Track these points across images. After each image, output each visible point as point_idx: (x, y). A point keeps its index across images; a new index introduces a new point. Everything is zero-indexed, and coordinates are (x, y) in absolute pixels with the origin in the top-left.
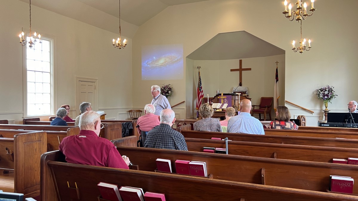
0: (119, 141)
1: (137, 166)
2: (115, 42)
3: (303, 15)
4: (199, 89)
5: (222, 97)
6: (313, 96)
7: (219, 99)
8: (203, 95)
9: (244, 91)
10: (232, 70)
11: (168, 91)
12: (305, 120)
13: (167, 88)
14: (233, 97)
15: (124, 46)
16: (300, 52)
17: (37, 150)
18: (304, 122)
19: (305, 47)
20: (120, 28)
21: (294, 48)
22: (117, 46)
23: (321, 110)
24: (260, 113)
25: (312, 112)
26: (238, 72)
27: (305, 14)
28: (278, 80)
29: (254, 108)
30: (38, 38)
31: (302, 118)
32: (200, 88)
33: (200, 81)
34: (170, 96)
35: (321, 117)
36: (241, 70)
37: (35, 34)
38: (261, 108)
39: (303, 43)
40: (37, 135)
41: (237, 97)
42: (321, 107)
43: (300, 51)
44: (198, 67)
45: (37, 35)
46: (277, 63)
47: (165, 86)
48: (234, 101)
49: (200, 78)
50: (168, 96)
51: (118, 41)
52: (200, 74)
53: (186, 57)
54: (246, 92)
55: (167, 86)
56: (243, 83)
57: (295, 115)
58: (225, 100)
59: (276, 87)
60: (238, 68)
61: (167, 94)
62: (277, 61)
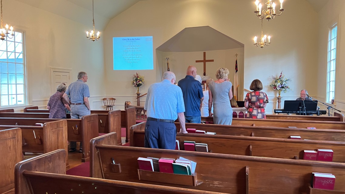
2: (89, 34)
10: (197, 61)
15: (98, 39)
16: (261, 47)
17: (12, 148)
19: (265, 42)
20: (94, 22)
21: (256, 44)
22: (91, 39)
23: (275, 97)
26: (203, 63)
27: (274, 13)
28: (237, 71)
30: (10, 30)
35: (275, 103)
36: (205, 61)
37: (7, 26)
39: (264, 39)
40: (11, 133)
42: (275, 94)
44: (166, 59)
45: (10, 26)
49: (169, 69)
51: (91, 33)
52: (169, 65)
53: (156, 49)
56: (206, 73)
59: (236, 77)
60: (203, 59)
62: (237, 54)
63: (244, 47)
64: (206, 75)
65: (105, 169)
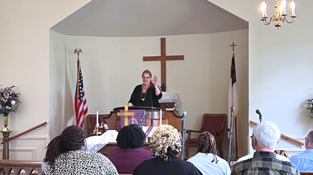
4: (78, 96)
5: (127, 113)
6: (302, 112)
7: (119, 116)
8: (87, 108)
9: (170, 101)
10: (145, 59)
11: (9, 100)
13: (6, 94)
14: (148, 114)
16: (276, 26)
19: (284, 15)
21: (265, 18)
25: (300, 144)
26: (159, 63)
28: (235, 81)
29: (189, 136)
32: (79, 94)
33: (80, 79)
34: (14, 111)
36: (163, 58)
39: (281, 9)
41: (156, 113)
43: (276, 23)
44: (76, 51)
46: (233, 45)
47: (3, 90)
49: (81, 74)
50: (9, 110)
52: (81, 65)
53: (50, 29)
54: (174, 103)
55: (7, 90)
56: (168, 85)
58: (133, 119)
59: (233, 94)
60: (159, 54)
61: (7, 107)
62: (233, 43)
63: (248, 28)
64: (167, 89)
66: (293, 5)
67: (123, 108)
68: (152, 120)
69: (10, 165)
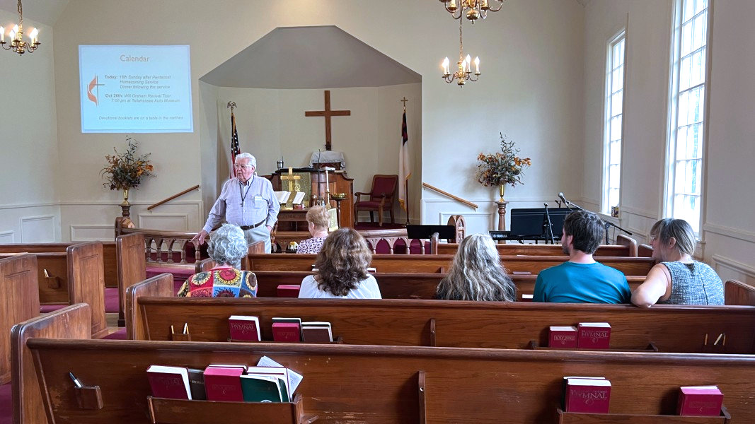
0: (39, 323)
1: (97, 388)
2: (6, 37)
3: (482, 8)
5: (291, 176)
7: (283, 180)
9: (336, 161)
10: (308, 114)
12: (463, 226)
14: (315, 178)
15: (33, 47)
16: (459, 84)
18: (461, 228)
19: (469, 73)
21: (448, 75)
22: (13, 47)
23: (492, 202)
24: (372, 209)
25: (473, 207)
26: (322, 119)
27: (486, 5)
28: (407, 140)
29: (358, 199)
31: (459, 221)
33: (235, 137)
35: (492, 216)
36: (328, 114)
38: (374, 199)
39: (465, 65)
41: (322, 175)
42: (492, 196)
43: (459, 81)
44: (229, 104)
46: (404, 100)
48: (317, 185)
49: (236, 131)
51: (14, 32)
53: (200, 79)
54: (340, 163)
56: (333, 143)
57: (442, 213)
59: (404, 154)
60: (323, 109)
62: (404, 97)
63: (421, 82)
64: (333, 148)
65: (58, 402)
66: (477, 61)
67: (287, 171)
68: (319, 184)
69: (161, 236)
